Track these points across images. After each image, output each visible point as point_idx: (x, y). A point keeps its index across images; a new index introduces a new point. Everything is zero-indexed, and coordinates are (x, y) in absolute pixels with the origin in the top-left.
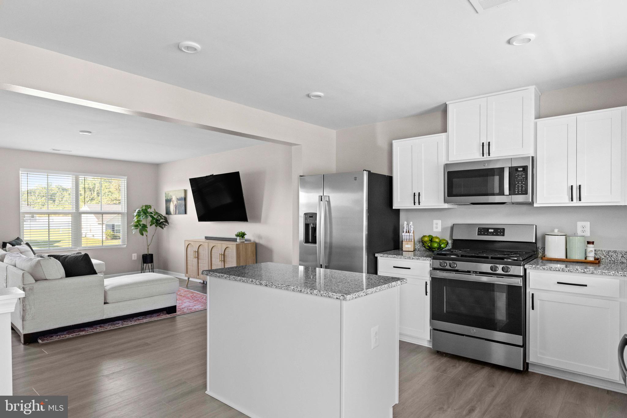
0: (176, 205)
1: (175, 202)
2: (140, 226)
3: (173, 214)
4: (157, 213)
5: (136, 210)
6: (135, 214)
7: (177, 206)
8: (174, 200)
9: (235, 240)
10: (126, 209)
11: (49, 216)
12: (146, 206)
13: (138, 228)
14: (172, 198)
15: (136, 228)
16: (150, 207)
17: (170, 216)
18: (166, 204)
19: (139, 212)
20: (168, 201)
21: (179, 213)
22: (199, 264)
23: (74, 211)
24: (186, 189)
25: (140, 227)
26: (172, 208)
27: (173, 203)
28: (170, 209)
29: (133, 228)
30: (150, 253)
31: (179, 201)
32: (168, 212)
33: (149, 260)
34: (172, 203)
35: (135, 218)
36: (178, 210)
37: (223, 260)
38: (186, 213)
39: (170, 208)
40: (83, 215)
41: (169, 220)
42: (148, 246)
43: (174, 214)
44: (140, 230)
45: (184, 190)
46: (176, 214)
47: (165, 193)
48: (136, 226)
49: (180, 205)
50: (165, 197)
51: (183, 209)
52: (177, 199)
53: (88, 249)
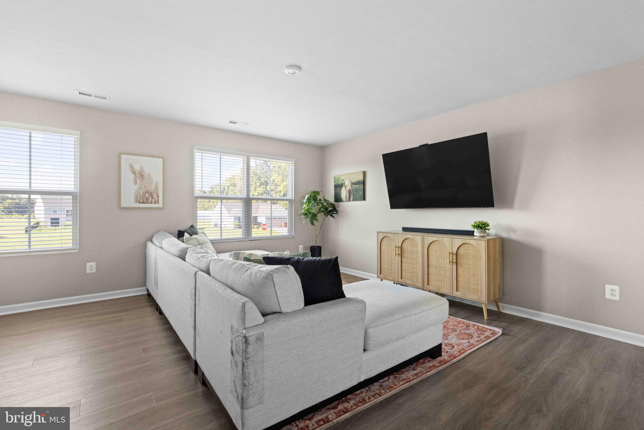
0: (349, 190)
1: (348, 186)
2: (310, 214)
3: (345, 201)
4: (325, 200)
5: (305, 197)
6: (305, 201)
7: (352, 191)
8: (347, 184)
9: (471, 233)
10: (293, 196)
11: (221, 201)
12: (314, 192)
13: (308, 217)
14: (344, 183)
15: (306, 217)
16: (318, 193)
17: (341, 203)
18: (335, 190)
19: (308, 199)
20: (338, 187)
21: (355, 200)
22: (403, 264)
23: (245, 197)
24: (364, 171)
25: (310, 216)
26: (344, 193)
27: (346, 188)
28: (341, 196)
29: (302, 216)
30: (318, 245)
31: (354, 186)
32: (338, 199)
33: (317, 253)
34: (343, 188)
35: (304, 205)
36: (353, 196)
37: (455, 261)
38: (364, 199)
39: (340, 194)
40: (253, 201)
41: (339, 208)
42: (316, 237)
43: (347, 201)
44: (310, 219)
45: (363, 172)
46: (349, 201)
47: (334, 178)
48: (306, 214)
49: (356, 190)
50: (334, 182)
51: (360, 194)
52: (352, 183)
53: (258, 240)
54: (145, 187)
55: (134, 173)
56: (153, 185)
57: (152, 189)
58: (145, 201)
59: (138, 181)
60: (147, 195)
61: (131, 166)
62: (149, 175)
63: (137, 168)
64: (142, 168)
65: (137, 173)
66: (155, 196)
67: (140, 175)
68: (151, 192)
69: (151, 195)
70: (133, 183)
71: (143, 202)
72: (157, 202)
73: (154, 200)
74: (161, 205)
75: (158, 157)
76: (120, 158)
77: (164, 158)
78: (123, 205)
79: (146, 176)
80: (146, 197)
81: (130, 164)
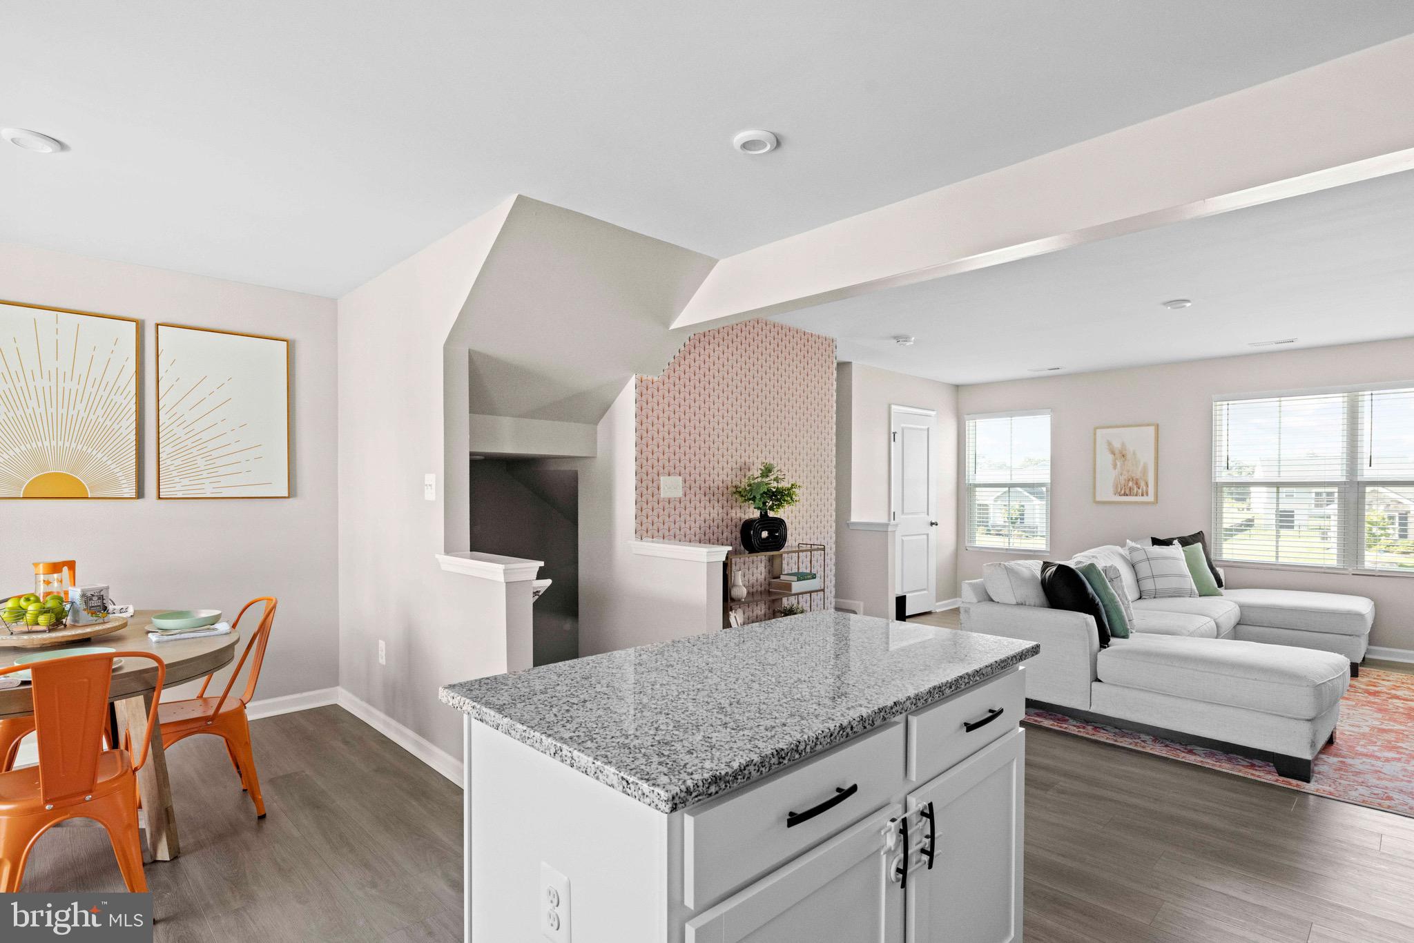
11: (1278, 491)
23: (1344, 479)
40: (1368, 489)
54: (1128, 471)
55: (1113, 453)
56: (1140, 468)
57: (1138, 474)
58: (1128, 492)
59: (1118, 464)
60: (1131, 484)
61: (1109, 444)
62: (1134, 454)
63: (1117, 445)
64: (1123, 444)
65: (1117, 452)
66: (1142, 484)
67: (1121, 455)
68: (1137, 479)
69: (1137, 483)
71: (1125, 494)
72: (1145, 494)
73: (1140, 491)
74: (1151, 498)
75: (1148, 425)
76: (1095, 434)
77: (1158, 425)
78: (1098, 499)
79: (1129, 456)
80: (1130, 487)
81: (1108, 441)
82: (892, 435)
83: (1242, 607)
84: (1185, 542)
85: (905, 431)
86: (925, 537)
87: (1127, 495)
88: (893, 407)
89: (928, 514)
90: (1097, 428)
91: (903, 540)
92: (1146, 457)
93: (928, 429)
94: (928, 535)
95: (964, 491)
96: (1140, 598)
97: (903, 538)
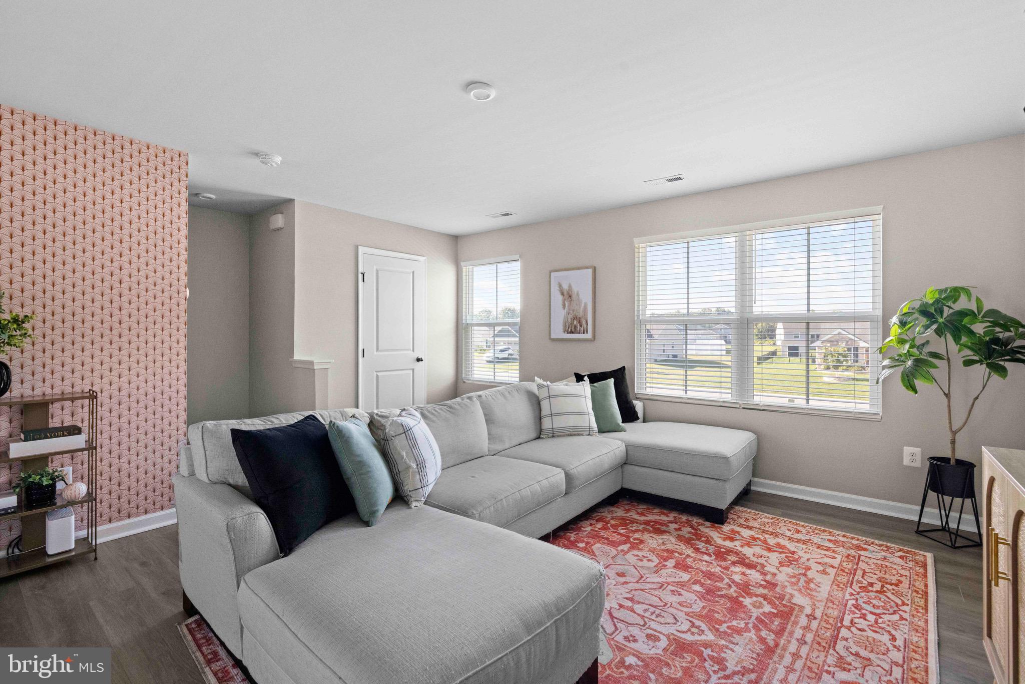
2: (908, 359)
10: (879, 306)
25: (907, 363)
42: (954, 432)
53: (763, 410)
54: (573, 311)
55: (562, 294)
56: (582, 308)
57: (581, 314)
58: (573, 330)
59: (567, 304)
60: (575, 322)
61: (560, 286)
62: (578, 294)
63: (565, 287)
64: (570, 286)
65: (565, 293)
66: (584, 323)
67: (568, 296)
68: (579, 318)
69: (580, 322)
70: (561, 306)
71: (571, 332)
72: (585, 331)
73: (582, 329)
74: (589, 336)
75: (587, 268)
76: (550, 277)
77: (595, 268)
78: (553, 336)
79: (574, 297)
80: (574, 325)
81: (559, 283)
82: (360, 276)
83: (629, 447)
84: (595, 378)
85: (379, 272)
86: (411, 372)
87: (573, 333)
88: (361, 249)
89: (413, 351)
90: (551, 272)
91: (377, 376)
92: (586, 297)
93: (413, 272)
94: (413, 370)
95: (461, 331)
96: (539, 438)
97: (378, 373)
